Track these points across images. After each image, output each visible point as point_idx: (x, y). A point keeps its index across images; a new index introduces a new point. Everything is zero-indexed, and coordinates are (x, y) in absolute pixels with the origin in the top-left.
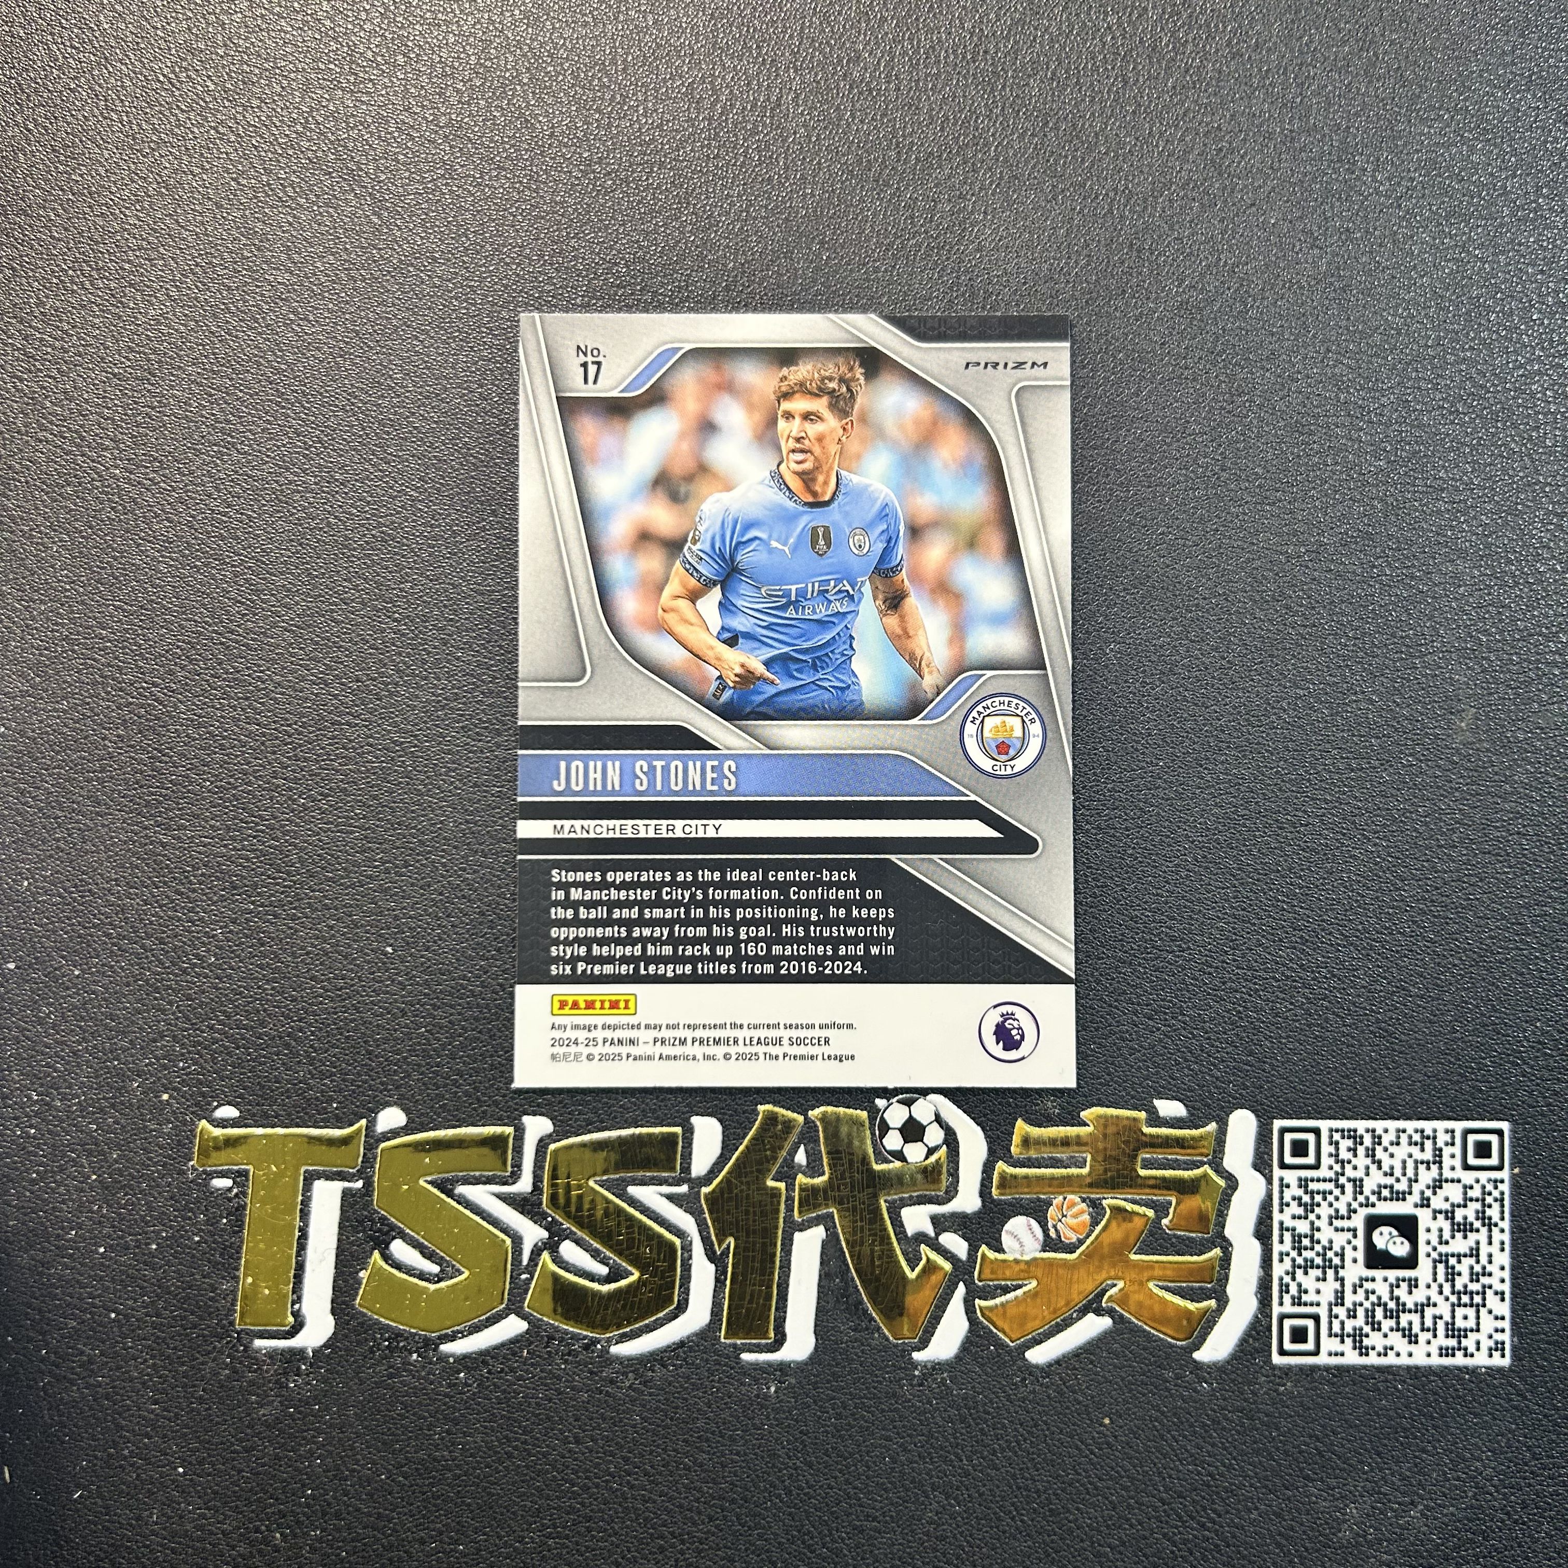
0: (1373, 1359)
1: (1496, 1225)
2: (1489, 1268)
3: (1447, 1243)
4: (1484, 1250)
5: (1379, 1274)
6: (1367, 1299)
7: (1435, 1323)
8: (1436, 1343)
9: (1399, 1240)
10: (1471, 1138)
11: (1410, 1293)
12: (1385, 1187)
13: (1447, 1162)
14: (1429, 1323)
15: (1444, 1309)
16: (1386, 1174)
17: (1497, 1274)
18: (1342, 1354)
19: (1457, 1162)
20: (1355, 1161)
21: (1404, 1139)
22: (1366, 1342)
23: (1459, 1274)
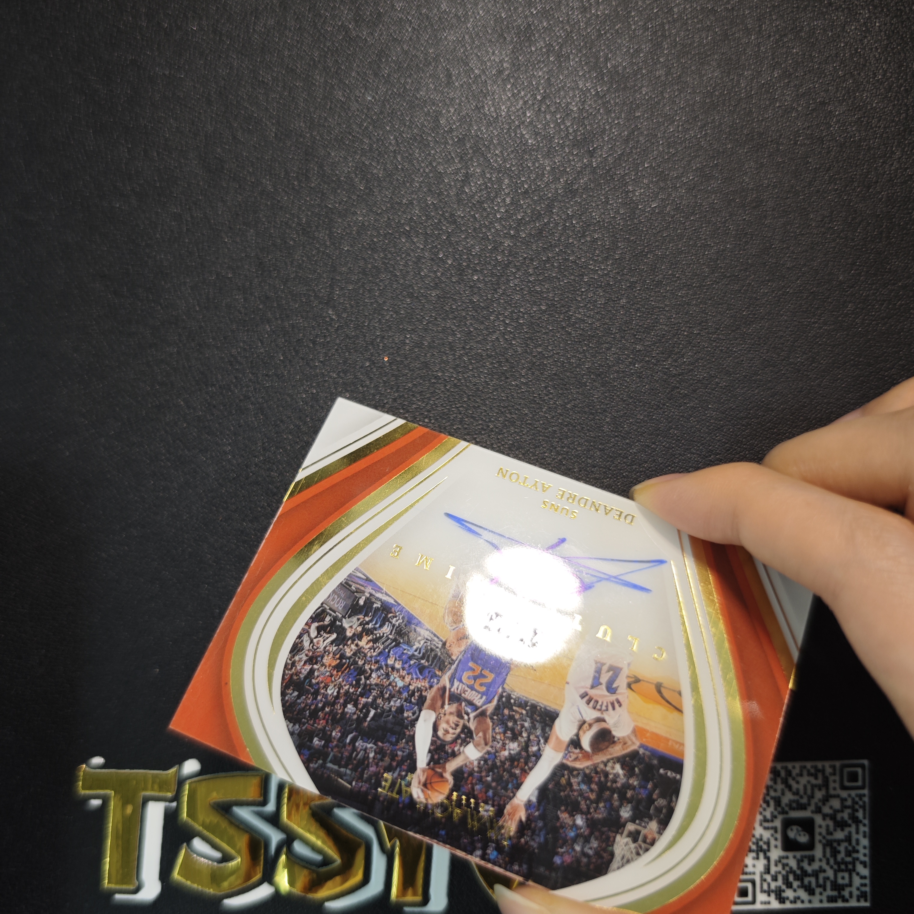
0: (788, 905)
1: (861, 822)
2: (857, 848)
3: (831, 834)
4: (854, 836)
5: (790, 854)
6: (784, 868)
7: (825, 882)
8: (825, 894)
9: (802, 833)
10: (846, 770)
11: (810, 864)
12: (794, 801)
13: (832, 785)
14: (821, 881)
15: (830, 873)
16: (794, 794)
17: (862, 851)
18: (769, 903)
19: (837, 785)
20: (775, 787)
21: (805, 773)
22: (784, 895)
23: (839, 852)
